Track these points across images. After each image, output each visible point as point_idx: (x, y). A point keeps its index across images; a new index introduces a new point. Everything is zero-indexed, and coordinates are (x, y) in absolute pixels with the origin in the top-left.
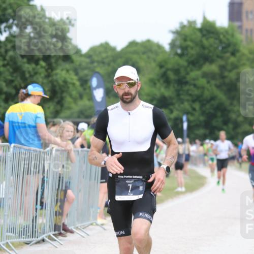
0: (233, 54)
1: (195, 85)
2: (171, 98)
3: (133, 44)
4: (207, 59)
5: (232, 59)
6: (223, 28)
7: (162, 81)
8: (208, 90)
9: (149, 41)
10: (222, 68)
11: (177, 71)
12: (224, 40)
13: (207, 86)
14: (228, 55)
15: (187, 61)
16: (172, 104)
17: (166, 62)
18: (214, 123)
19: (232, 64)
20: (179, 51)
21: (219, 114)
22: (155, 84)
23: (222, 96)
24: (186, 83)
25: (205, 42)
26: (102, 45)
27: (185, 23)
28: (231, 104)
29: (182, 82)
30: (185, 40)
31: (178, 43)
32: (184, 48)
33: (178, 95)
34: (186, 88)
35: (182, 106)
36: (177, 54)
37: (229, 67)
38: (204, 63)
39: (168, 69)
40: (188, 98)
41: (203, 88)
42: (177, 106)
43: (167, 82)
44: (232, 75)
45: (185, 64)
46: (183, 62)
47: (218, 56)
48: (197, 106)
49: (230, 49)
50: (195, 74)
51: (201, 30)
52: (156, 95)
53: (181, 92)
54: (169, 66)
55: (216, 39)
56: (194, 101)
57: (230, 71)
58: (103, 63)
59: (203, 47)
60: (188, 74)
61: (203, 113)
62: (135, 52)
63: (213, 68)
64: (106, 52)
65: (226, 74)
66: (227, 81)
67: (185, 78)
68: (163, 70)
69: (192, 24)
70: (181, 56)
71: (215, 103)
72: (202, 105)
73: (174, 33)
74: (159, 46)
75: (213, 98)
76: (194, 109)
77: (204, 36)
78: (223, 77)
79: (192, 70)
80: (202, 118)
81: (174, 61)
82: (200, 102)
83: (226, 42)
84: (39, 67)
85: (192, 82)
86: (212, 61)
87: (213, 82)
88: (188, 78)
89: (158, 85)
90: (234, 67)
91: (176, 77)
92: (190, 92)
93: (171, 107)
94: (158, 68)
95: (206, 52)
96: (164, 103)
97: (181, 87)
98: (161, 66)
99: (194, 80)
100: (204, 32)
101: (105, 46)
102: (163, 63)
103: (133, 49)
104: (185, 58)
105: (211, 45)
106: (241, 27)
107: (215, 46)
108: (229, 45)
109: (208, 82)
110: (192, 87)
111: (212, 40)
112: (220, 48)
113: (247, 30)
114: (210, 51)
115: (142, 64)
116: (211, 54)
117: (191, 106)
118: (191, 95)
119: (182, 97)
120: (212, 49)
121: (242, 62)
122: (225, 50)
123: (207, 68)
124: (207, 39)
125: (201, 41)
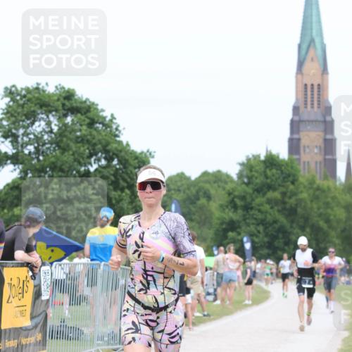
0: (293, 183)
1: (259, 211)
2: (239, 222)
3: (205, 174)
4: (270, 187)
5: (291, 187)
6: (284, 160)
7: (229, 207)
8: (270, 214)
9: (219, 171)
10: (284, 194)
11: (243, 198)
12: (285, 171)
13: (270, 211)
14: (289, 183)
15: (253, 189)
16: (240, 227)
17: (234, 190)
18: (276, 244)
19: (291, 191)
20: (246, 180)
21: (281, 235)
22: (224, 209)
23: (283, 220)
24: (252, 208)
25: (269, 173)
26: (178, 175)
27: (251, 156)
28: (291, 227)
29: (247, 208)
30: (251, 171)
31: (245, 173)
32: (250, 178)
33: (245, 220)
34: (251, 212)
35: (248, 228)
36: (244, 183)
37: (288, 194)
38: (269, 190)
39: (235, 197)
40: (254, 221)
41: (266, 212)
42: (243, 228)
43: (235, 207)
44: (292, 201)
45: (251, 191)
46: (249, 190)
47: (279, 185)
48: (261, 228)
49: (291, 179)
50: (259, 200)
51: (264, 162)
52: (225, 218)
53: (247, 216)
54: (236, 193)
55: (277, 170)
56: (258, 225)
57: (290, 198)
58: (179, 190)
59: (267, 177)
60: (253, 200)
61: (267, 235)
62: (208, 182)
63: (276, 195)
64: (181, 181)
65: (287, 200)
66: (288, 206)
68: (232, 196)
69: (256, 157)
70: (247, 184)
71: (276, 226)
72: (266, 228)
73: (241, 164)
74: (228, 176)
75: (275, 222)
76: (259, 232)
77: (267, 167)
78: (284, 203)
79: (257, 197)
80: (266, 239)
81: (241, 189)
82: (263, 225)
83: (287, 172)
84: (124, 194)
85: (258, 207)
86: (274, 189)
87: (276, 208)
88: (253, 205)
89: (227, 210)
90: (294, 194)
91: (242, 203)
92: (255, 216)
93: (238, 230)
94: (227, 195)
95: (269, 181)
96: (232, 226)
97: (248, 212)
98: (230, 194)
99: (259, 205)
100: (268, 164)
101: (181, 176)
102: (231, 191)
103: (206, 178)
104: (251, 186)
105: (273, 175)
106: (299, 160)
107: (277, 176)
108: (289, 176)
109: (272, 208)
110: (257, 212)
111: (274, 171)
112: (281, 178)
113: (304, 163)
114: (272, 180)
115: (212, 192)
116: (273, 183)
117: (256, 229)
118: (256, 219)
119: (248, 221)
120: (274, 178)
121: (300, 190)
122: (286, 180)
123: (271, 194)
124: (270, 170)
125: (265, 172)
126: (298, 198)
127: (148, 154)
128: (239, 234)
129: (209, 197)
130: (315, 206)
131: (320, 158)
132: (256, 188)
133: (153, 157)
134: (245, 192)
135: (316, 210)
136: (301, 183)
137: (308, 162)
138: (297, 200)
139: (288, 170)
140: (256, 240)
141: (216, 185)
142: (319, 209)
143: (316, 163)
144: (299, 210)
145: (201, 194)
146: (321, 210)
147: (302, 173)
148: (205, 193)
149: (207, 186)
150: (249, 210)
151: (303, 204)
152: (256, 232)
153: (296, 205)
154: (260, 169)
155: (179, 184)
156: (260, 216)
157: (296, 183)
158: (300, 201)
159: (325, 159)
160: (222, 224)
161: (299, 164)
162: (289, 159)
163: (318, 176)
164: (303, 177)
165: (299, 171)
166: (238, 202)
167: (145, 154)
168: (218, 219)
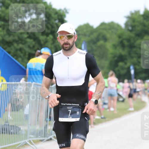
2: (126, 56)
3: (103, 24)
4: (147, 33)
9: (112, 23)
11: (128, 40)
15: (135, 34)
16: (126, 59)
20: (130, 28)
22: (116, 47)
24: (134, 47)
25: (146, 23)
26: (85, 25)
27: (133, 12)
29: (132, 46)
30: (134, 22)
31: (129, 23)
32: (133, 27)
33: (130, 54)
34: (134, 50)
35: (132, 60)
36: (129, 30)
39: (123, 39)
43: (123, 46)
46: (132, 35)
51: (143, 16)
54: (124, 37)
60: (135, 41)
62: (105, 29)
67: (133, 44)
68: (121, 39)
69: (137, 12)
70: (131, 31)
74: (118, 25)
77: (145, 19)
79: (137, 39)
81: (127, 34)
84: (49, 38)
88: (136, 44)
89: (118, 48)
91: (128, 44)
92: (137, 52)
94: (118, 38)
95: (146, 29)
96: (121, 58)
98: (120, 37)
100: (145, 17)
101: (87, 26)
102: (121, 35)
103: (103, 27)
115: (108, 36)
117: (138, 60)
118: (137, 54)
123: (146, 38)
125: (143, 23)
127: (65, 11)
128: (126, 63)
129: (105, 39)
133: (68, 13)
134: (129, 36)
140: (138, 67)
141: (110, 31)
145: (101, 37)
148: (103, 37)
149: (105, 32)
155: (85, 30)
160: (114, 57)
166: (126, 43)
167: (63, 11)
168: (112, 54)
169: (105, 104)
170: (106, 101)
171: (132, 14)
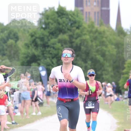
0: (78, 28)
1: (54, 48)
2: (39, 56)
4: (61, 31)
5: (77, 31)
6: (71, 11)
7: (33, 45)
10: (71, 37)
11: (42, 39)
12: (72, 19)
14: (74, 28)
15: (49, 32)
16: (39, 60)
17: (35, 33)
19: (77, 34)
20: (44, 26)
22: (28, 47)
24: (48, 46)
25: (60, 20)
27: (48, 9)
29: (45, 46)
30: (48, 19)
31: (43, 21)
32: (47, 24)
33: (43, 54)
34: (48, 49)
35: (45, 60)
36: (42, 28)
37: (75, 36)
38: (60, 34)
39: (37, 38)
41: (59, 49)
42: (42, 60)
43: (36, 45)
44: (78, 41)
45: (47, 34)
46: (46, 33)
47: (68, 29)
48: (55, 60)
50: (53, 40)
51: (57, 13)
52: (29, 53)
53: (45, 52)
54: (37, 36)
55: (67, 18)
56: (53, 58)
57: (76, 38)
59: (59, 24)
60: (49, 40)
63: (65, 37)
65: (74, 40)
66: (74, 45)
67: (47, 43)
68: (34, 38)
69: (52, 9)
70: (44, 29)
72: (58, 60)
73: (40, 14)
78: (71, 42)
79: (51, 38)
81: (40, 33)
82: (57, 58)
83: (74, 20)
85: (52, 46)
86: (64, 33)
87: (65, 46)
88: (50, 43)
89: (31, 47)
90: (79, 36)
91: (41, 43)
92: (51, 52)
93: (39, 62)
94: (30, 37)
95: (61, 26)
96: (34, 59)
97: (45, 49)
98: (32, 36)
99: (53, 44)
100: (60, 14)
102: (33, 33)
104: (47, 30)
105: (64, 22)
106: (82, 11)
107: (66, 22)
108: (75, 22)
109: (62, 46)
110: (52, 49)
111: (64, 19)
112: (70, 24)
113: (86, 13)
114: (63, 26)
115: (20, 34)
116: (64, 28)
117: (51, 61)
118: (51, 54)
119: (45, 55)
120: (64, 25)
121: (84, 33)
122: (73, 25)
123: (61, 36)
124: (61, 18)
125: (58, 20)
126: (82, 38)
128: (39, 64)
130: (94, 44)
131: (98, 9)
132: (51, 31)
134: (43, 34)
135: (95, 47)
136: (85, 28)
137: (89, 13)
138: (81, 40)
139: (74, 18)
142: (96, 46)
143: (95, 13)
144: (82, 47)
145: (11, 35)
146: (99, 47)
147: (85, 20)
148: (14, 35)
150: (46, 48)
151: (85, 43)
152: (51, 63)
153: (81, 44)
154: (55, 18)
156: (54, 52)
157: (81, 28)
158: (83, 41)
159: (101, 10)
160: (26, 57)
161: (83, 14)
162: (75, 10)
163: (96, 23)
164: (86, 24)
165: (83, 19)
166: (39, 42)
168: (25, 54)
169: (16, 108)
170: (17, 106)
171: (46, 11)
